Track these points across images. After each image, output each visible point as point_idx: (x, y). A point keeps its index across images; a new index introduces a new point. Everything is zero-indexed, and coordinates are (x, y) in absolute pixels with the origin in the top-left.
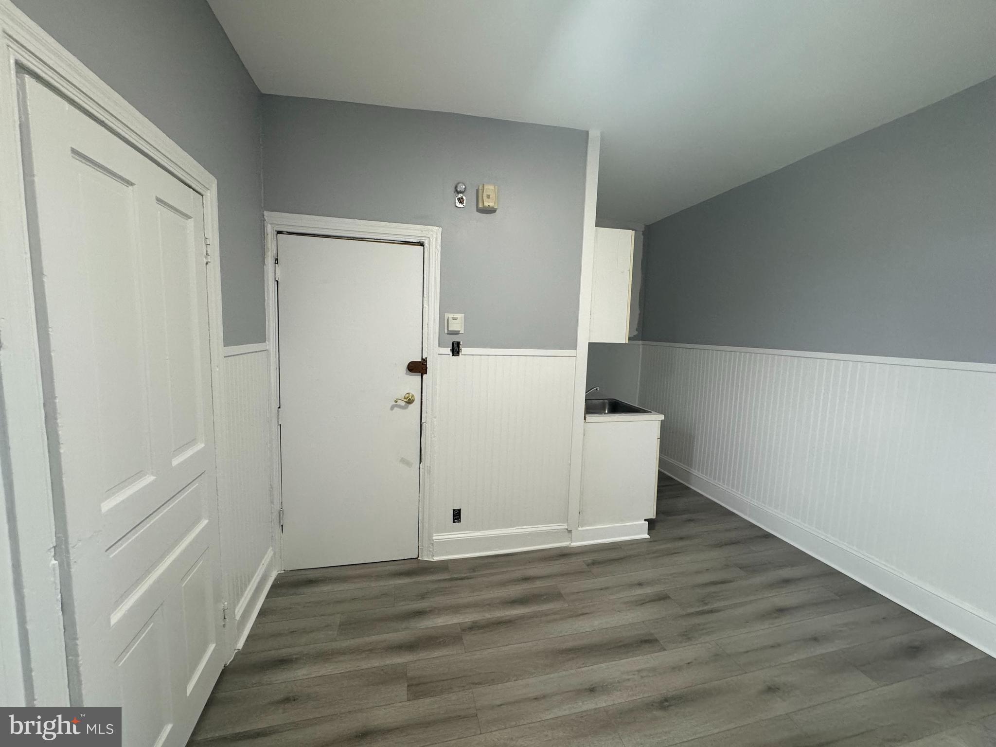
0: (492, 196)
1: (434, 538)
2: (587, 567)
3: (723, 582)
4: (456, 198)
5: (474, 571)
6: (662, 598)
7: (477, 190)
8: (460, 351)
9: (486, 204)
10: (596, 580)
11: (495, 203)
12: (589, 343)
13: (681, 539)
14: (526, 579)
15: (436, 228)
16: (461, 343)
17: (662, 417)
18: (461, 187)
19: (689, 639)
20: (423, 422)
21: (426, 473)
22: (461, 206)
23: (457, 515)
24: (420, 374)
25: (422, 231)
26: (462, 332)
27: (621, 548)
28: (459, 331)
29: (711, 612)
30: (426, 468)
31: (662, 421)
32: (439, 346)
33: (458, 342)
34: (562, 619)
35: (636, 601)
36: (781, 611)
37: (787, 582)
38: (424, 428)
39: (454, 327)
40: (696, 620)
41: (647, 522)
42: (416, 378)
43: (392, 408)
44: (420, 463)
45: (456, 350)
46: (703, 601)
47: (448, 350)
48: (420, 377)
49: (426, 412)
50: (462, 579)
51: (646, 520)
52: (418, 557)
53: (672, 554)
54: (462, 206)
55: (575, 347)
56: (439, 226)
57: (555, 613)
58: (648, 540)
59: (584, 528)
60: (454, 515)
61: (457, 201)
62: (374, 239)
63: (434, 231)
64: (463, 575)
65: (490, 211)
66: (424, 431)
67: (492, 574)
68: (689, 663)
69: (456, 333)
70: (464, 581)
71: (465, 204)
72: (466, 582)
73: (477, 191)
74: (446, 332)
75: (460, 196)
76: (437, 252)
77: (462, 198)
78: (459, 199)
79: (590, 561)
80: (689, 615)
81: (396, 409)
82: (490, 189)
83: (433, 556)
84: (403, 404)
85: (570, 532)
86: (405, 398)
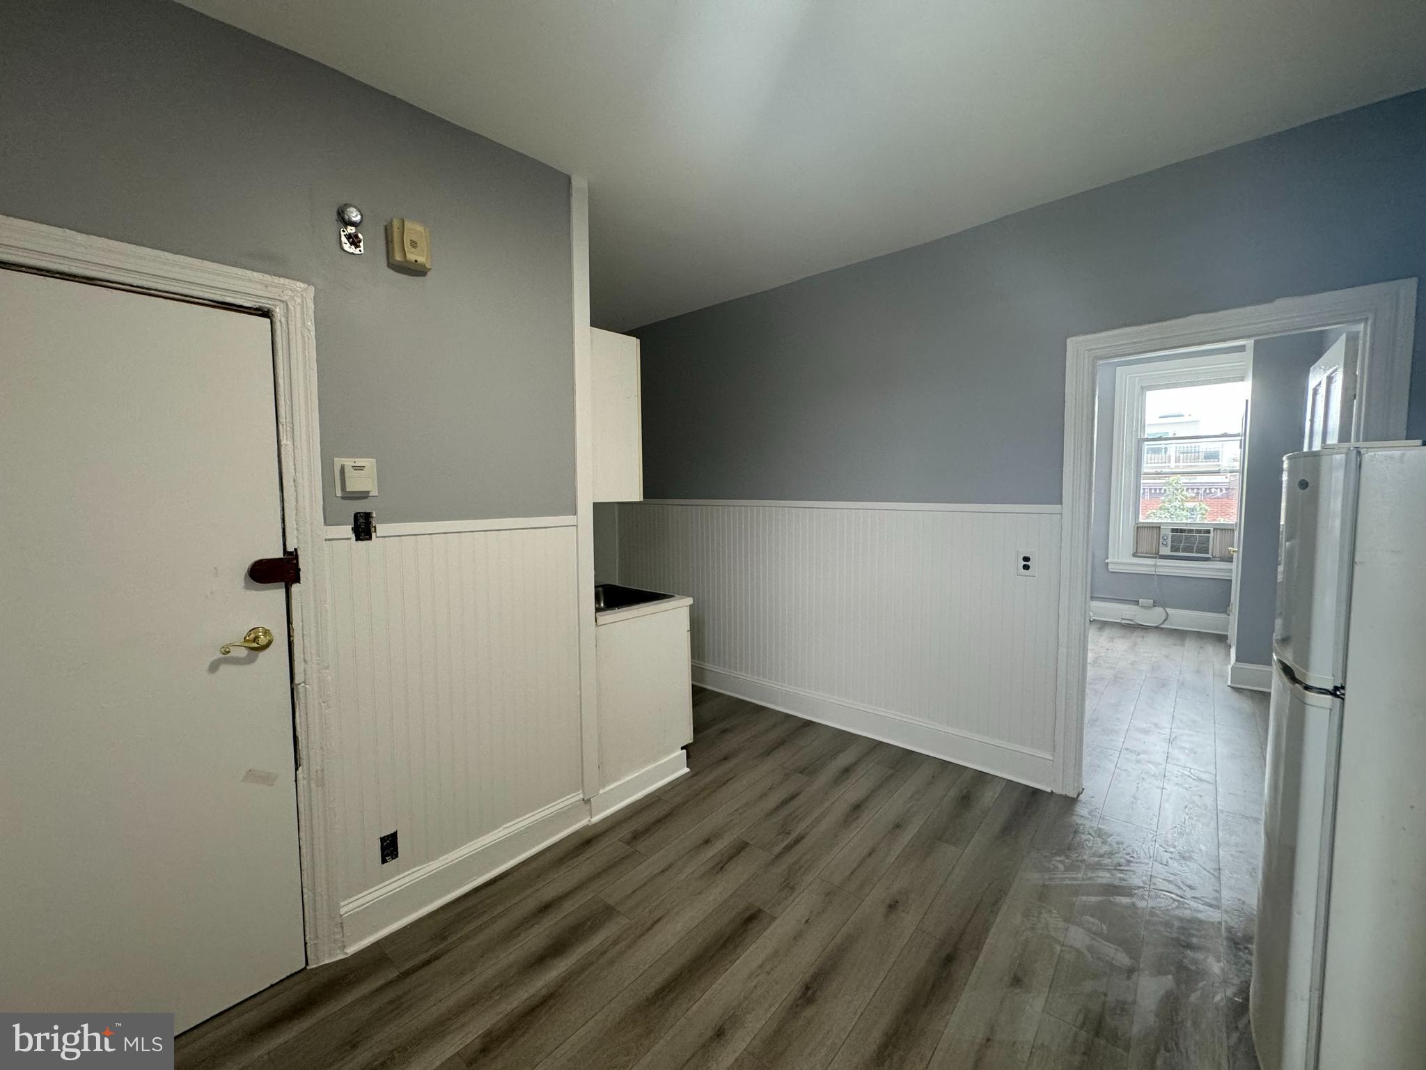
0: (422, 244)
1: (343, 911)
2: (628, 847)
3: (792, 797)
4: (342, 234)
5: (444, 938)
6: (740, 848)
7: (386, 227)
8: (373, 529)
9: (411, 257)
10: (650, 861)
11: (427, 259)
12: (594, 503)
13: (726, 758)
14: (545, 908)
15: (302, 285)
16: (374, 515)
17: (689, 601)
18: (355, 216)
19: (793, 888)
20: (297, 681)
21: (313, 785)
22: (352, 249)
23: (389, 847)
24: (283, 583)
25: (267, 286)
26: (374, 493)
27: (661, 799)
28: (369, 492)
29: (797, 841)
30: (313, 775)
31: (690, 606)
32: (326, 523)
33: (365, 513)
34: (629, 947)
35: (713, 868)
36: (857, 808)
37: (847, 771)
38: (301, 695)
39: (354, 485)
40: (790, 859)
41: (685, 751)
42: (275, 594)
43: (214, 667)
44: (297, 769)
45: (363, 528)
46: (785, 832)
47: (347, 530)
48: (284, 590)
49: (305, 661)
50: (427, 963)
51: (682, 748)
52: (307, 964)
53: (725, 784)
54: (357, 251)
55: (574, 512)
56: (309, 283)
57: (615, 943)
58: (689, 775)
59: (607, 789)
60: (383, 849)
61: (344, 239)
62: (132, 286)
63: (297, 291)
64: (424, 957)
65: (417, 271)
66: (302, 700)
67: (480, 929)
68: (807, 921)
69: (364, 495)
70: (433, 965)
71: (362, 249)
72: (437, 966)
73: (388, 231)
74: (339, 493)
75: (351, 230)
76: (306, 334)
77: (356, 236)
78: (349, 237)
79: (629, 836)
80: (778, 856)
81: (224, 669)
82: (414, 229)
83: (344, 947)
84: (243, 653)
85: (587, 801)
86: (245, 640)
